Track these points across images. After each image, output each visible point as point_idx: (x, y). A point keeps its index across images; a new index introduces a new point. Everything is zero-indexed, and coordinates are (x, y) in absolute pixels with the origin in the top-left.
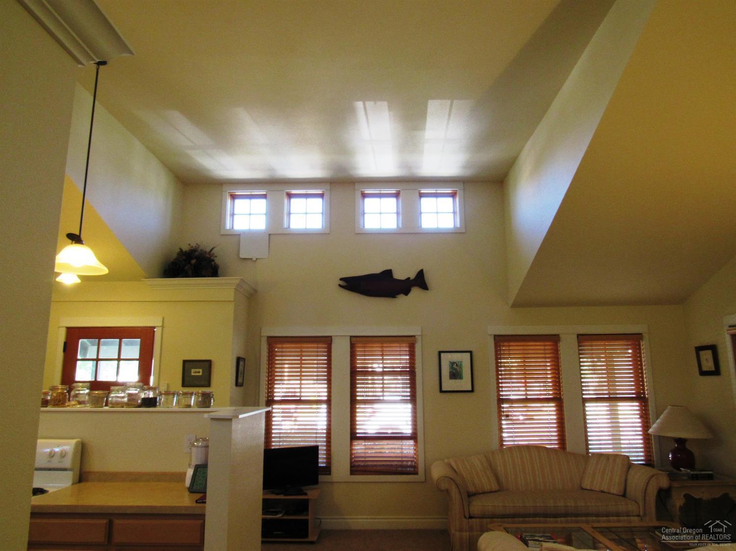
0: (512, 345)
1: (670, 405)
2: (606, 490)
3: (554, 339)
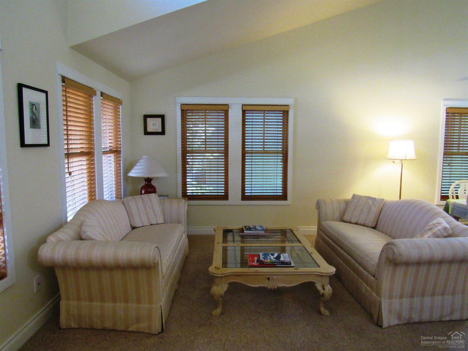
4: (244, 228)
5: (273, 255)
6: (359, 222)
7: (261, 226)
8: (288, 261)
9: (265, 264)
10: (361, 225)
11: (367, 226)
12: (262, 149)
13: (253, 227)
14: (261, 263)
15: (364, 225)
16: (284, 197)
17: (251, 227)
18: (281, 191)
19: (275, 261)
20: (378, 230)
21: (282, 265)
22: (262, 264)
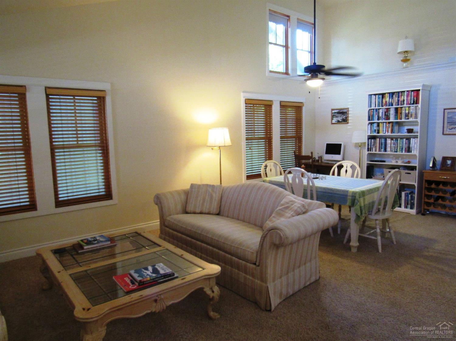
4: (82, 243)
5: (147, 269)
6: (204, 211)
7: (102, 236)
8: (170, 273)
9: (146, 284)
10: (205, 214)
11: (212, 214)
12: (75, 143)
13: (93, 239)
14: (141, 284)
15: (209, 213)
16: (108, 195)
17: (90, 239)
18: (104, 190)
19: (156, 277)
20: (222, 216)
21: (165, 279)
22: (143, 285)
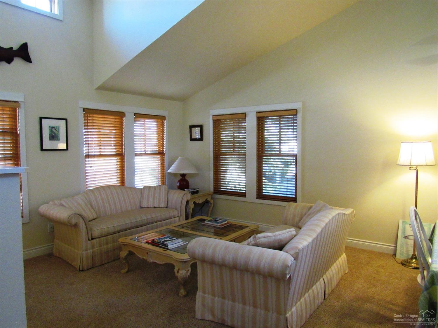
0: (95, 117)
1: (180, 157)
2: (157, 206)
3: (121, 115)
12: (278, 152)
18: (293, 193)
21: (162, 246)
22: (153, 242)
